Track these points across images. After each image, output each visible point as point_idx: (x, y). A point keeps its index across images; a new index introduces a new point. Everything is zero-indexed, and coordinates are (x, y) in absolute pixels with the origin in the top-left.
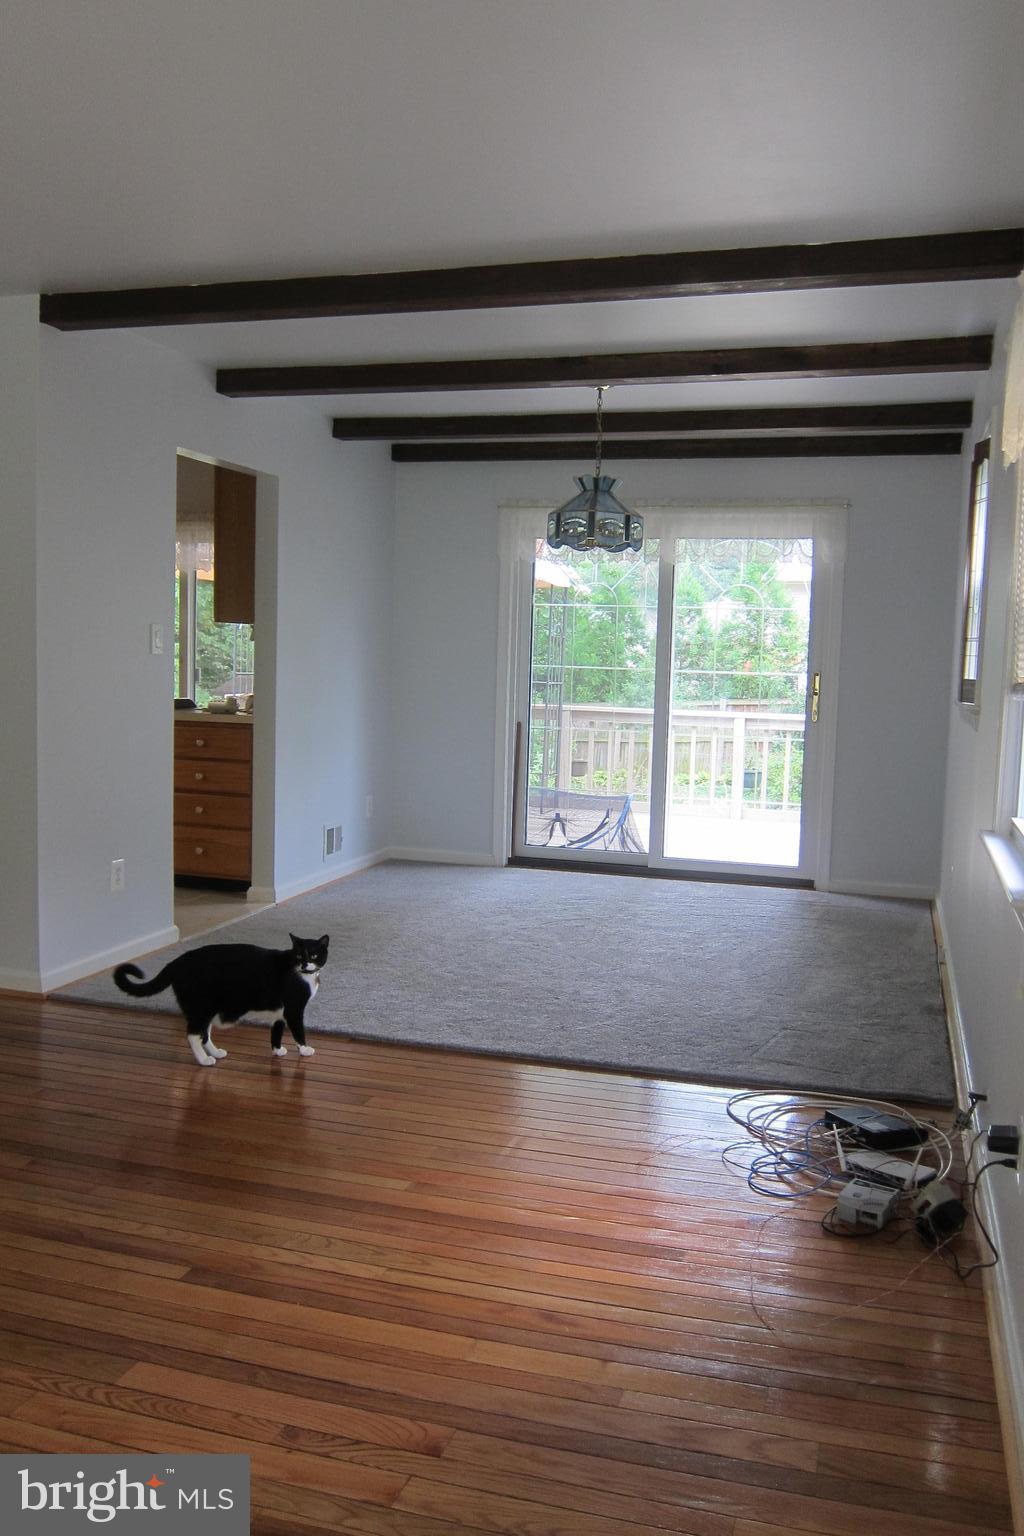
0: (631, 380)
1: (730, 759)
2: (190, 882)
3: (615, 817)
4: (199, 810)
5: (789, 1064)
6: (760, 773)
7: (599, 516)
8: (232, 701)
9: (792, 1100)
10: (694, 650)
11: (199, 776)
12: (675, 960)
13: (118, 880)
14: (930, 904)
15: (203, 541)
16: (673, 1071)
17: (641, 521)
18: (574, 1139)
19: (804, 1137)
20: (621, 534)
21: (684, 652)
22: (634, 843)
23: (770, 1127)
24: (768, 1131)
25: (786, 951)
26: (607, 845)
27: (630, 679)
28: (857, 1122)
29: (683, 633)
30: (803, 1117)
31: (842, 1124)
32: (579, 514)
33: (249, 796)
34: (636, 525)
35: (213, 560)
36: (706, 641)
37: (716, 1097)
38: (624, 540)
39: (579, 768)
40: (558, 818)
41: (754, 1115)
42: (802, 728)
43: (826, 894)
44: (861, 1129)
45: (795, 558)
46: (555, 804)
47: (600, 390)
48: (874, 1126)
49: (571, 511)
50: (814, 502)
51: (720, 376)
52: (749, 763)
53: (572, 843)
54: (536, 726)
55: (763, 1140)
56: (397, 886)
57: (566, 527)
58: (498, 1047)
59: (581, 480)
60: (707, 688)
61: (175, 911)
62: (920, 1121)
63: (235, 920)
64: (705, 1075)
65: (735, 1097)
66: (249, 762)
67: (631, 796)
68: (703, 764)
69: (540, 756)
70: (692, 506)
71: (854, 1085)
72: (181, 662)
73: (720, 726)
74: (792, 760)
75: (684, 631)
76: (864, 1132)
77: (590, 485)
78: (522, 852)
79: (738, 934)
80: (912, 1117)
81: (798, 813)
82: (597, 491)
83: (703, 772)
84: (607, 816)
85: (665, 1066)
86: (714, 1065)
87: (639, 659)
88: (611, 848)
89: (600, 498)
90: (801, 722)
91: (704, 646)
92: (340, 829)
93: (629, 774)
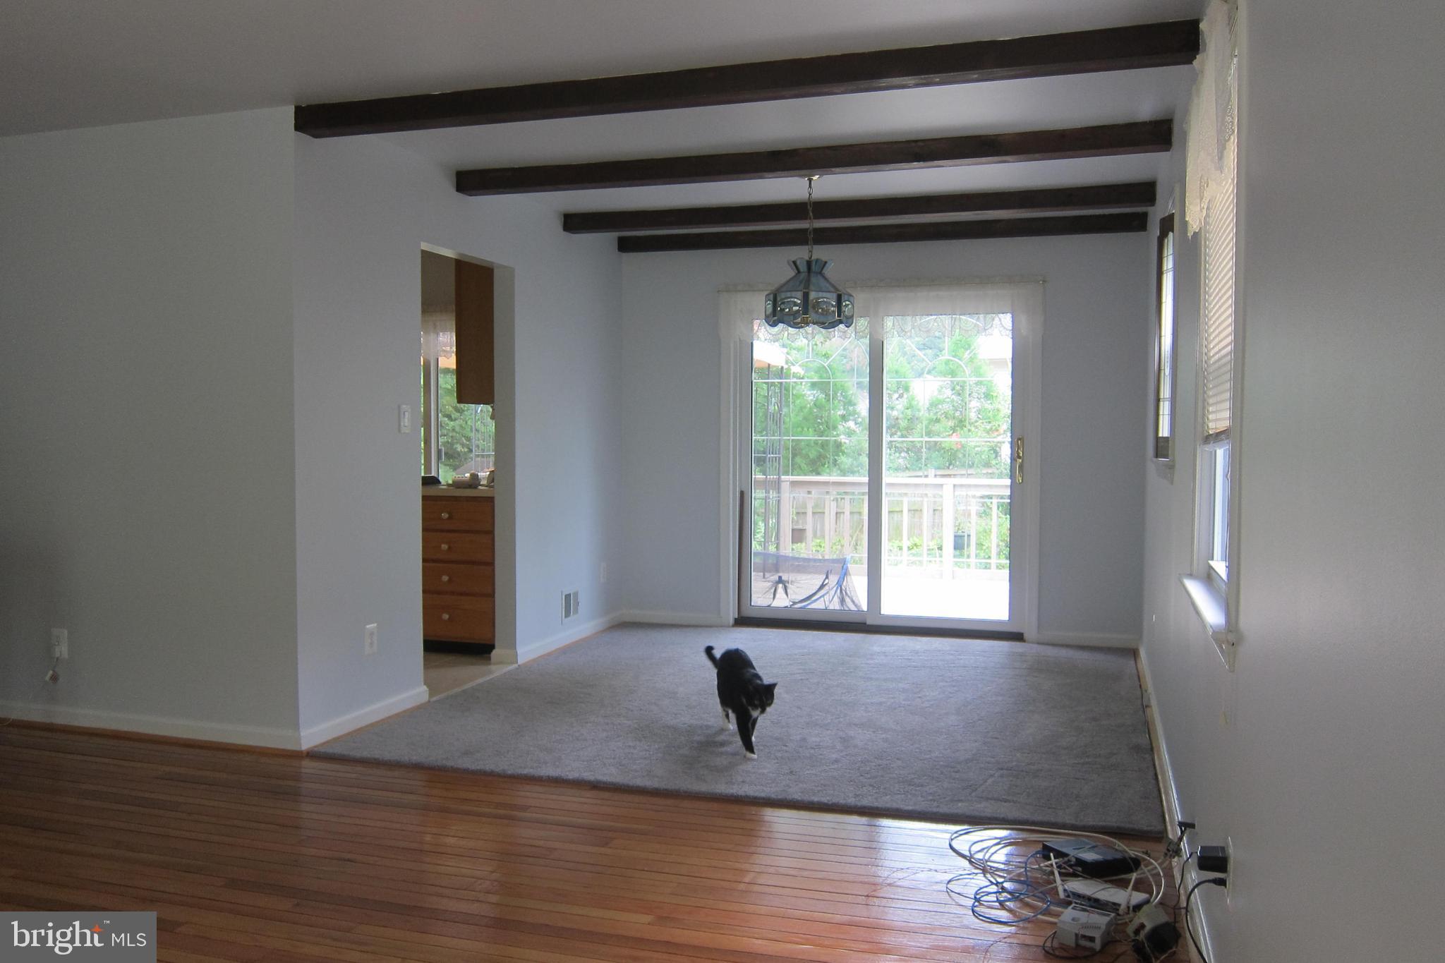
0: (837, 170)
1: (941, 526)
2: (436, 647)
3: (833, 579)
4: (445, 578)
5: (1006, 801)
6: (969, 536)
7: (813, 295)
8: (475, 477)
9: (1010, 835)
10: (903, 424)
11: (445, 547)
12: (895, 709)
13: (371, 644)
14: (1134, 653)
15: (444, 330)
16: (897, 810)
17: (851, 299)
18: (805, 873)
19: (1023, 868)
20: (834, 312)
21: (894, 426)
22: (853, 602)
23: (991, 859)
24: (989, 863)
25: (1000, 698)
26: (828, 603)
27: (843, 453)
28: (1072, 853)
29: (892, 409)
30: (1022, 850)
31: (1059, 854)
32: (794, 294)
33: (491, 564)
34: (847, 303)
35: (454, 349)
36: (914, 416)
37: (940, 833)
38: (835, 317)
39: (798, 535)
40: (780, 580)
41: (975, 848)
42: (1008, 492)
43: (1035, 646)
44: (1077, 859)
45: (996, 331)
46: (776, 568)
47: (810, 180)
48: (1090, 856)
49: (787, 291)
50: (1010, 279)
51: (921, 164)
52: (958, 527)
53: (794, 603)
54: (758, 495)
55: (984, 871)
56: (632, 646)
57: (783, 307)
58: (732, 791)
59: (794, 263)
60: (916, 458)
61: (425, 673)
62: (1132, 851)
63: (480, 681)
64: (928, 813)
65: (956, 832)
66: (491, 533)
67: (848, 557)
68: (915, 529)
69: (761, 525)
70: (899, 286)
71: (1069, 820)
72: (425, 443)
73: (930, 492)
74: (999, 525)
75: (894, 407)
76: (1080, 862)
77: (803, 268)
78: (747, 613)
79: (954, 684)
80: (1125, 848)
81: (1006, 572)
82: (810, 273)
83: (915, 538)
84: (827, 577)
85: (888, 805)
86: (935, 804)
87: (853, 434)
88: (831, 607)
89: (813, 280)
90: (1006, 486)
91: (912, 420)
92: (576, 594)
93: (845, 542)
